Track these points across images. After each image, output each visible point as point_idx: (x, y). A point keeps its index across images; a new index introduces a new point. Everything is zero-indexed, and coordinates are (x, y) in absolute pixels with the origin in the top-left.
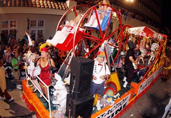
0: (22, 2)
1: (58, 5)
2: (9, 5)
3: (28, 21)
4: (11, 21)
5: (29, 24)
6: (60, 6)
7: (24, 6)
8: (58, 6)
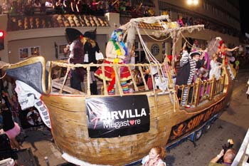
0: (43, 22)
1: (89, 20)
2: (26, 27)
3: (56, 46)
4: (32, 49)
5: (56, 50)
6: (92, 22)
7: (47, 26)
8: (90, 22)
